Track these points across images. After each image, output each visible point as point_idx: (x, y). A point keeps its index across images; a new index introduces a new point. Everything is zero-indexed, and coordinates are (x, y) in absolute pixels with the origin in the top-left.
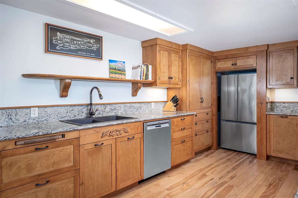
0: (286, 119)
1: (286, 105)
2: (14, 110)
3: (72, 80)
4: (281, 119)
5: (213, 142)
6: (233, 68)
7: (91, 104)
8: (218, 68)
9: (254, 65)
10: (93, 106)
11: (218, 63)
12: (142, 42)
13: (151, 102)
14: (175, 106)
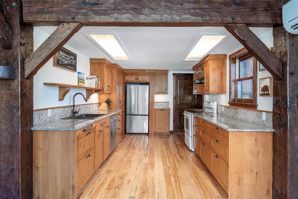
0: (163, 111)
1: (161, 103)
2: (41, 111)
3: (70, 88)
4: (161, 111)
5: (123, 130)
6: (136, 81)
7: (74, 106)
8: (127, 80)
9: (149, 81)
10: (76, 107)
11: (127, 77)
12: (90, 59)
13: (93, 104)
14: (107, 106)
